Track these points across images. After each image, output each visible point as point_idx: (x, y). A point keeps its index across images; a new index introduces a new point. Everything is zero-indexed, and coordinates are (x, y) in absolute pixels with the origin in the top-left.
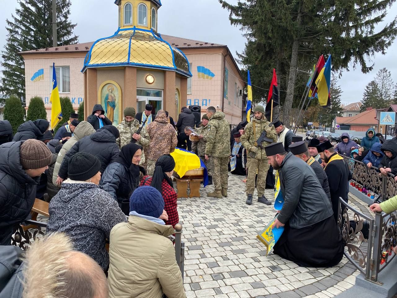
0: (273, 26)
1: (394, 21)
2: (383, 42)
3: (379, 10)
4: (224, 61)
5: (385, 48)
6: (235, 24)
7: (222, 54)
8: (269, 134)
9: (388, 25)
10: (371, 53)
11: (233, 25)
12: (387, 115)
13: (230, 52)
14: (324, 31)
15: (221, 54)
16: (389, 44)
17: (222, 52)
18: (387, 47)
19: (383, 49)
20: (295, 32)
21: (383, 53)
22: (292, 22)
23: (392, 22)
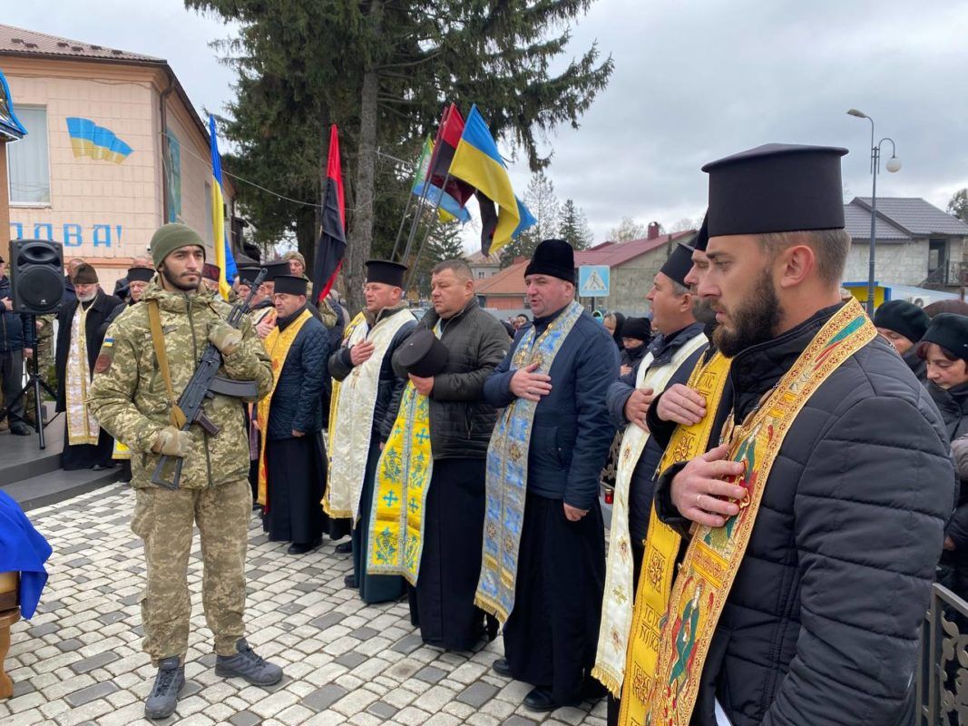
1: (592, 52)
2: (572, 99)
3: (562, 17)
4: (161, 109)
5: (577, 112)
6: (196, 8)
7: (152, 83)
9: (578, 61)
10: (547, 123)
11: (192, 9)
12: (592, 274)
13: (178, 83)
14: (446, 50)
15: (148, 85)
16: (586, 104)
17: (151, 79)
18: (581, 111)
19: (573, 116)
20: (371, 45)
21: (574, 125)
22: (361, 16)
23: (587, 53)
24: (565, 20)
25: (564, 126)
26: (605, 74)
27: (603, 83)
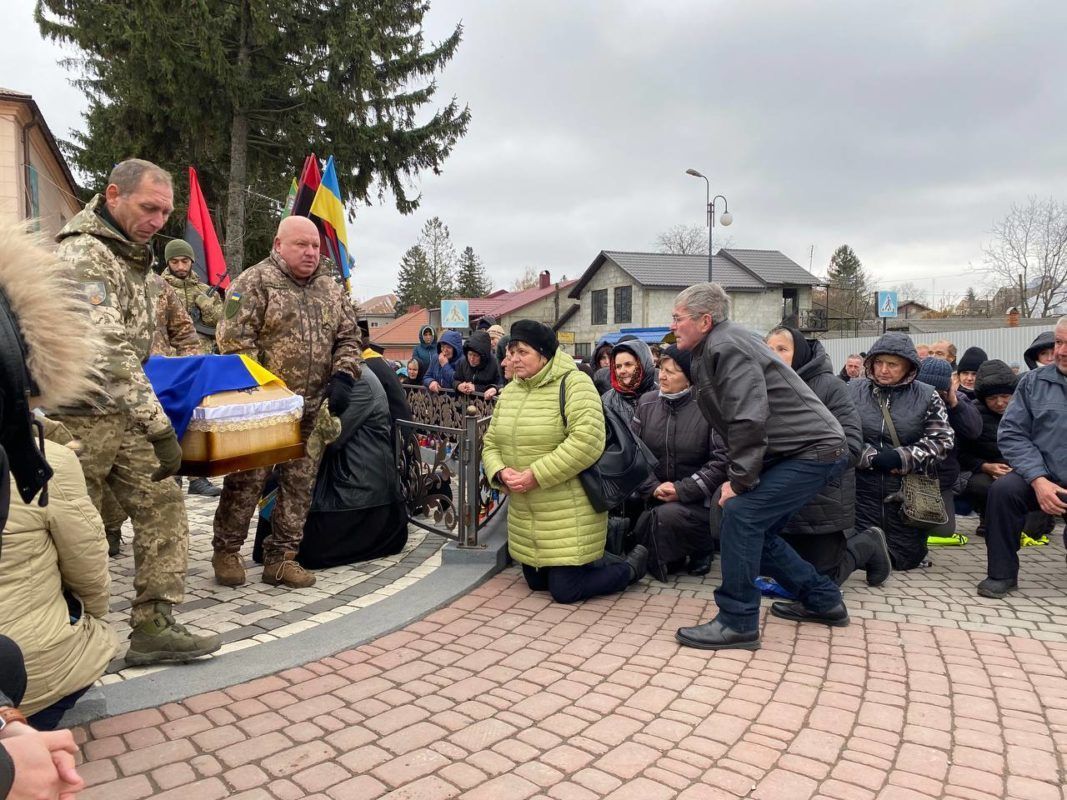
0: (176, 63)
1: (452, 104)
2: (434, 146)
3: (422, 73)
4: (24, 142)
5: (438, 161)
6: (54, 38)
7: (16, 118)
8: (210, 314)
9: (441, 113)
10: (412, 169)
11: (49, 38)
12: (453, 308)
13: (41, 117)
14: (308, 101)
15: (12, 118)
16: (446, 152)
17: (15, 113)
18: (441, 159)
19: (435, 164)
20: (238, 93)
21: (437, 171)
22: (228, 65)
23: (447, 106)
24: (423, 76)
25: (427, 172)
26: (464, 123)
27: (461, 131)
